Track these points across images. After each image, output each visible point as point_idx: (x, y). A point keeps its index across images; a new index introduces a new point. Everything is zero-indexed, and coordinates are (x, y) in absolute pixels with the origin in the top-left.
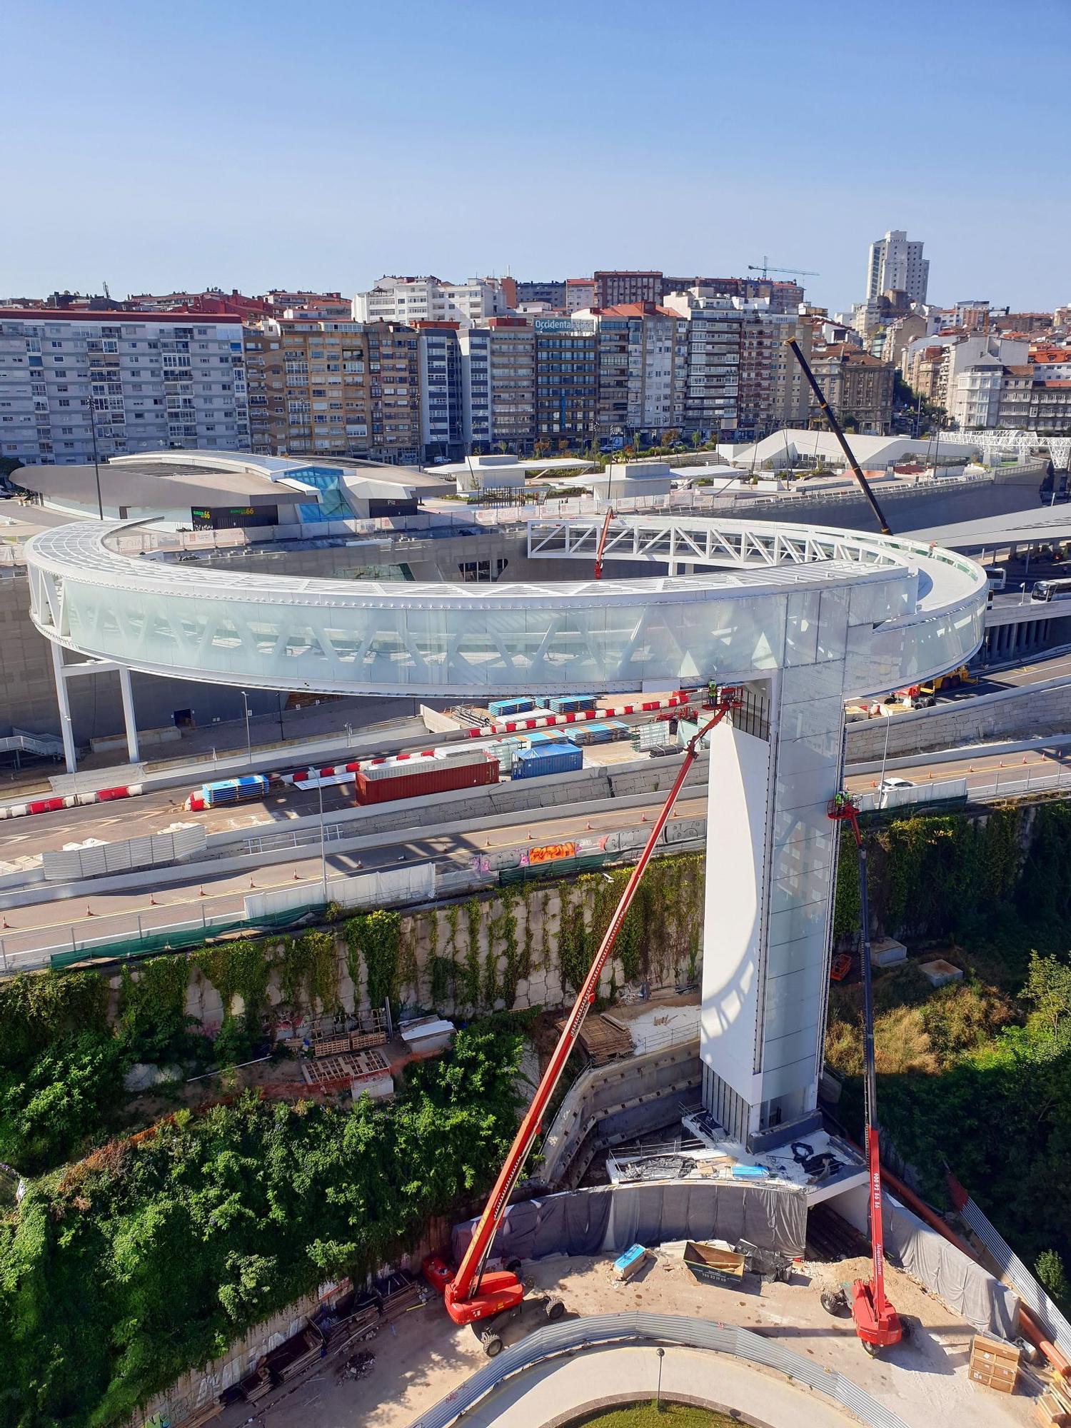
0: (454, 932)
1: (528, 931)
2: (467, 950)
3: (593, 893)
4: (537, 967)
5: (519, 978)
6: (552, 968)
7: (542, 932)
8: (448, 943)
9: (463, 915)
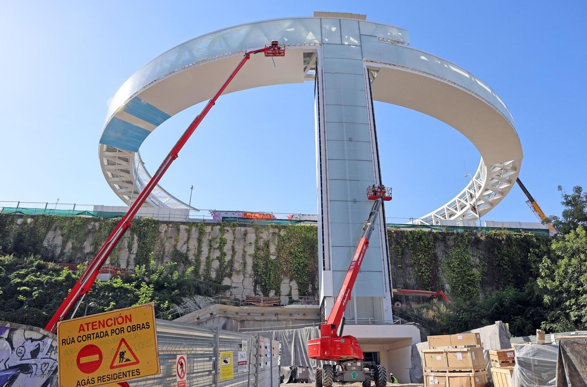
0: (188, 239)
1: (233, 249)
2: (195, 251)
3: (276, 235)
4: (238, 272)
5: (225, 276)
6: (248, 276)
7: (242, 251)
8: (185, 244)
9: (196, 230)
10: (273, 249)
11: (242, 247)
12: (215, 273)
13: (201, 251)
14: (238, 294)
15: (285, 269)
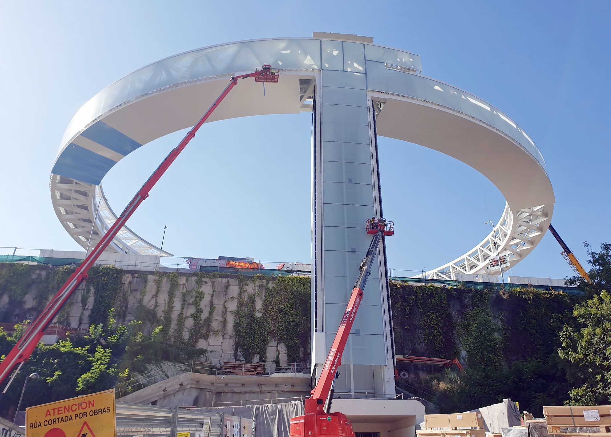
0: (158, 292)
1: (211, 304)
2: (165, 307)
3: (264, 288)
4: (216, 333)
5: (200, 338)
6: (227, 337)
7: (222, 307)
8: (153, 298)
9: (167, 281)
10: (259, 305)
11: (222, 303)
12: (188, 333)
13: (173, 307)
14: (215, 360)
15: (272, 329)
